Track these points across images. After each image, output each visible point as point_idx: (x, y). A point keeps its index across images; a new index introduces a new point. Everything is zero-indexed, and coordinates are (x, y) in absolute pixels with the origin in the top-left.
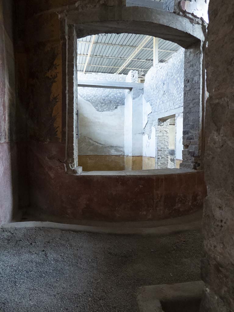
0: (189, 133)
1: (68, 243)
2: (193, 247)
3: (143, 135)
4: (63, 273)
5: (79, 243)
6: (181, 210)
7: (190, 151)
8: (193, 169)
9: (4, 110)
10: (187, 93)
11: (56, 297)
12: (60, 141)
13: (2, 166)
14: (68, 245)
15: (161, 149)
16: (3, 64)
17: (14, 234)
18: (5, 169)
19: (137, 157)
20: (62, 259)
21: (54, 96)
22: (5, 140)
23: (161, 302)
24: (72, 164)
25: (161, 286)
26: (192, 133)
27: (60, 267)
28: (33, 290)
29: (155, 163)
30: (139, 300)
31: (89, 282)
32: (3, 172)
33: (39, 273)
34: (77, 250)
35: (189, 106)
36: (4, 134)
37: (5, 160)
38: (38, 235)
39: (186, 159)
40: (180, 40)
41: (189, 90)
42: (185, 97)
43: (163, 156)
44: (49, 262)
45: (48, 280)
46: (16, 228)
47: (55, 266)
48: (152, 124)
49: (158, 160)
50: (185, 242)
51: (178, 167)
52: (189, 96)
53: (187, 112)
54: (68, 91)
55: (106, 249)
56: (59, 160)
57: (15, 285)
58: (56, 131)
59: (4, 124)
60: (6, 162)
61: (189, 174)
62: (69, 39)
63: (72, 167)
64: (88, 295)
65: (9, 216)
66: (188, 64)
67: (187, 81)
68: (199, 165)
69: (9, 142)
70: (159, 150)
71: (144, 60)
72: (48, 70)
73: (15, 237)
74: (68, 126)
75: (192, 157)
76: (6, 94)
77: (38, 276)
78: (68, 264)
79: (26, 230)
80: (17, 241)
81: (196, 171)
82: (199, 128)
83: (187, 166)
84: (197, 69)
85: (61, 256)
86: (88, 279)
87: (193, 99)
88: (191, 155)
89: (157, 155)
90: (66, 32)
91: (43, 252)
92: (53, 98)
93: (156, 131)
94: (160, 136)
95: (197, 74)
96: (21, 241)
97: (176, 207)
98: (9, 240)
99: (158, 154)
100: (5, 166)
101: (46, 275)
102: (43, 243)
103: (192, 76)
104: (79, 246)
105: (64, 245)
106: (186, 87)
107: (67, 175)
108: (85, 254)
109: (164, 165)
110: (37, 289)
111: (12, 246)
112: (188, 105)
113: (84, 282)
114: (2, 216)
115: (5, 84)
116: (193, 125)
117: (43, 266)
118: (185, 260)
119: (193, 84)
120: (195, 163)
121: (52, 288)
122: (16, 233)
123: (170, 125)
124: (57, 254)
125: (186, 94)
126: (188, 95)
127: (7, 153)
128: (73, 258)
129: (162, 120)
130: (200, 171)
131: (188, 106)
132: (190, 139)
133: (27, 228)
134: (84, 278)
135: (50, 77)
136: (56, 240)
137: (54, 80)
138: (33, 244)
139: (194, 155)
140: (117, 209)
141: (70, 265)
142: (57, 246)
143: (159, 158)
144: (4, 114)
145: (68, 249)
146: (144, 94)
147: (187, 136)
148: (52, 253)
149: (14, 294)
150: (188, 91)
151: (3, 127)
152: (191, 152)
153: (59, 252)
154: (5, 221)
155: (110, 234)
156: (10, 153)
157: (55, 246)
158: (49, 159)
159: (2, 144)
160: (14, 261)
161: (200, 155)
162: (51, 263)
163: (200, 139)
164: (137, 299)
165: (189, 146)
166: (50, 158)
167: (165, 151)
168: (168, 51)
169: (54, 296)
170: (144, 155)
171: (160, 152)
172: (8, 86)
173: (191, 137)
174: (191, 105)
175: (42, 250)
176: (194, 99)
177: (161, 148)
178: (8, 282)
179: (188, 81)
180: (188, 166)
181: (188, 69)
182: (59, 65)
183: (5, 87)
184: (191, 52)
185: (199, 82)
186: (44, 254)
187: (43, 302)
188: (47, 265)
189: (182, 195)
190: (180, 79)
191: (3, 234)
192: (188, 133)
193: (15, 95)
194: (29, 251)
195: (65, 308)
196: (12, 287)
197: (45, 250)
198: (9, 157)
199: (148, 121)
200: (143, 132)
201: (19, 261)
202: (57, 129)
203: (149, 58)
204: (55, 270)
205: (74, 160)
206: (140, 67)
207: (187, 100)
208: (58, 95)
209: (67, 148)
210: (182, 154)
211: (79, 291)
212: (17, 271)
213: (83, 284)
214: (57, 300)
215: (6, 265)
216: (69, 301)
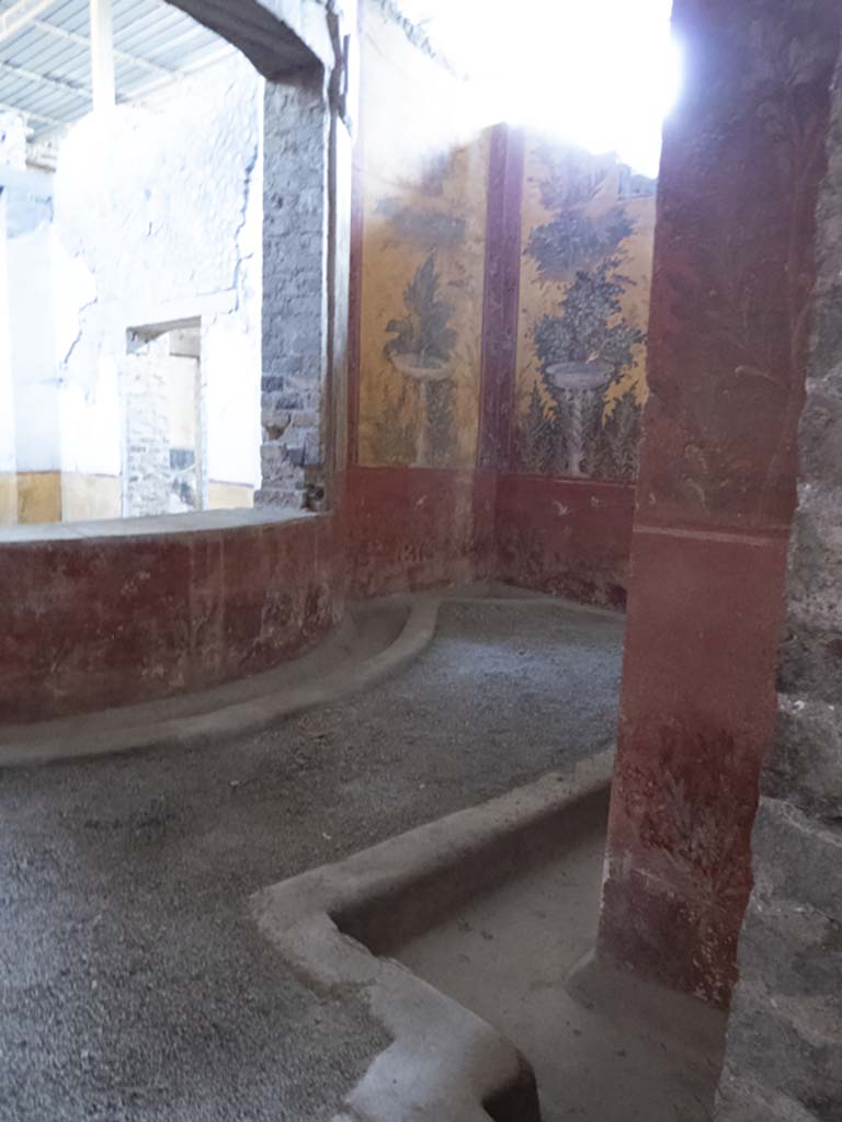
0: (285, 385)
2: (351, 748)
3: (58, 387)
6: (276, 645)
7: (289, 447)
8: (303, 507)
10: (277, 244)
15: (142, 445)
19: (38, 476)
23: (334, 917)
25: (314, 873)
26: (295, 387)
29: (122, 496)
30: (268, 930)
35: (284, 292)
39: (273, 477)
40: (252, 43)
41: (285, 234)
42: (269, 259)
43: (151, 470)
48: (100, 346)
49: (133, 484)
50: (323, 740)
51: (250, 503)
52: (281, 254)
53: (275, 311)
55: (65, 815)
61: (298, 525)
66: (278, 138)
67: (274, 201)
68: (320, 494)
70: (133, 449)
71: (32, 76)
75: (298, 468)
81: (314, 514)
82: (320, 369)
83: (282, 500)
84: (311, 166)
87: (299, 267)
88: (292, 460)
89: (129, 467)
93: (120, 374)
94: (136, 396)
95: (314, 181)
97: (261, 639)
99: (131, 464)
103: (294, 185)
106: (272, 221)
109: (155, 502)
112: (280, 286)
116: (300, 360)
118: (347, 788)
119: (297, 214)
120: (306, 486)
123: (171, 354)
125: (270, 246)
126: (278, 251)
129: (143, 335)
130: (326, 513)
131: (281, 289)
132: (287, 407)
139: (303, 460)
140: (53, 668)
143: (135, 479)
146: (55, 219)
147: (276, 395)
150: (278, 236)
152: (293, 451)
155: (58, 763)
161: (323, 460)
163: (324, 409)
164: (260, 930)
165: (286, 431)
167: (157, 451)
168: (139, 62)
170: (67, 466)
171: (137, 455)
173: (293, 401)
174: (291, 290)
176: (302, 270)
177: (143, 440)
179: (280, 203)
180: (287, 500)
181: (278, 156)
184: (289, 99)
185: (319, 211)
189: (277, 595)
190: (218, 184)
192: (280, 386)
199: (80, 334)
200: (58, 377)
203: (58, 73)
206: (13, 99)
207: (275, 267)
210: (260, 459)
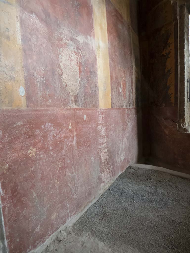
1: (174, 185)
4: (167, 204)
5: (184, 187)
9: (132, 85)
11: (159, 217)
12: (173, 105)
13: (131, 124)
14: (174, 187)
16: (131, 53)
17: (137, 171)
18: (133, 127)
20: (168, 195)
21: (168, 69)
22: (133, 106)
24: (183, 123)
27: (165, 199)
28: (144, 208)
31: (186, 216)
32: (131, 128)
33: (150, 199)
34: (182, 192)
36: (132, 102)
37: (133, 120)
38: (153, 175)
44: (158, 194)
45: (154, 205)
46: (138, 167)
47: (161, 198)
54: (180, 63)
56: (172, 120)
57: (133, 201)
58: (170, 97)
59: (132, 95)
60: (134, 122)
62: (180, 18)
63: (184, 126)
64: (184, 225)
65: (135, 160)
69: (136, 107)
72: (164, 49)
73: (137, 173)
74: (180, 92)
76: (133, 74)
77: (149, 201)
78: (171, 200)
79: (145, 170)
80: (138, 176)
85: (167, 192)
86: (186, 214)
90: (177, 13)
91: (154, 187)
92: (167, 71)
96: (141, 176)
98: (133, 174)
100: (133, 124)
101: (154, 202)
102: (156, 181)
104: (184, 189)
105: (171, 186)
107: (179, 132)
108: (187, 196)
110: (146, 208)
111: (135, 178)
113: (182, 215)
114: (130, 158)
115: (132, 67)
117: (153, 196)
121: (157, 211)
122: (138, 171)
124: (165, 190)
127: (134, 115)
128: (177, 196)
133: (146, 169)
134: (183, 212)
135: (165, 54)
136: (165, 181)
137: (168, 56)
138: (148, 180)
141: (173, 200)
142: (165, 185)
144: (132, 88)
145: (173, 189)
148: (161, 189)
149: (132, 206)
151: (131, 97)
153: (166, 189)
154: (132, 162)
156: (136, 116)
157: (164, 185)
158: (164, 119)
159: (131, 109)
160: (135, 188)
162: (159, 195)
166: (166, 119)
169: (158, 216)
172: (134, 68)
175: (154, 185)
178: (129, 198)
182: (171, 43)
183: (133, 69)
186: (155, 188)
187: (149, 217)
188: (156, 196)
191: (130, 170)
193: (140, 73)
194: (145, 184)
195: (163, 226)
196: (131, 202)
197: (156, 186)
198: (136, 118)
201: (137, 189)
202: (171, 96)
204: (161, 200)
205: (185, 120)
208: (172, 68)
209: (179, 111)
211: (177, 219)
212: (136, 194)
213: (181, 216)
214: (159, 219)
215: (129, 189)
216: (167, 223)
